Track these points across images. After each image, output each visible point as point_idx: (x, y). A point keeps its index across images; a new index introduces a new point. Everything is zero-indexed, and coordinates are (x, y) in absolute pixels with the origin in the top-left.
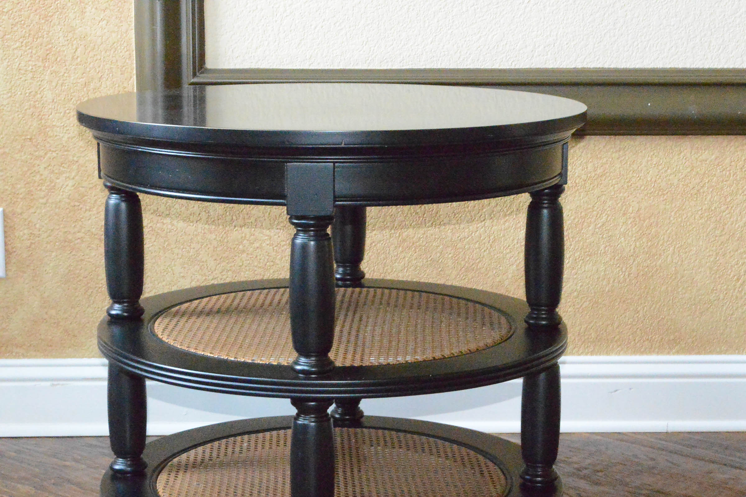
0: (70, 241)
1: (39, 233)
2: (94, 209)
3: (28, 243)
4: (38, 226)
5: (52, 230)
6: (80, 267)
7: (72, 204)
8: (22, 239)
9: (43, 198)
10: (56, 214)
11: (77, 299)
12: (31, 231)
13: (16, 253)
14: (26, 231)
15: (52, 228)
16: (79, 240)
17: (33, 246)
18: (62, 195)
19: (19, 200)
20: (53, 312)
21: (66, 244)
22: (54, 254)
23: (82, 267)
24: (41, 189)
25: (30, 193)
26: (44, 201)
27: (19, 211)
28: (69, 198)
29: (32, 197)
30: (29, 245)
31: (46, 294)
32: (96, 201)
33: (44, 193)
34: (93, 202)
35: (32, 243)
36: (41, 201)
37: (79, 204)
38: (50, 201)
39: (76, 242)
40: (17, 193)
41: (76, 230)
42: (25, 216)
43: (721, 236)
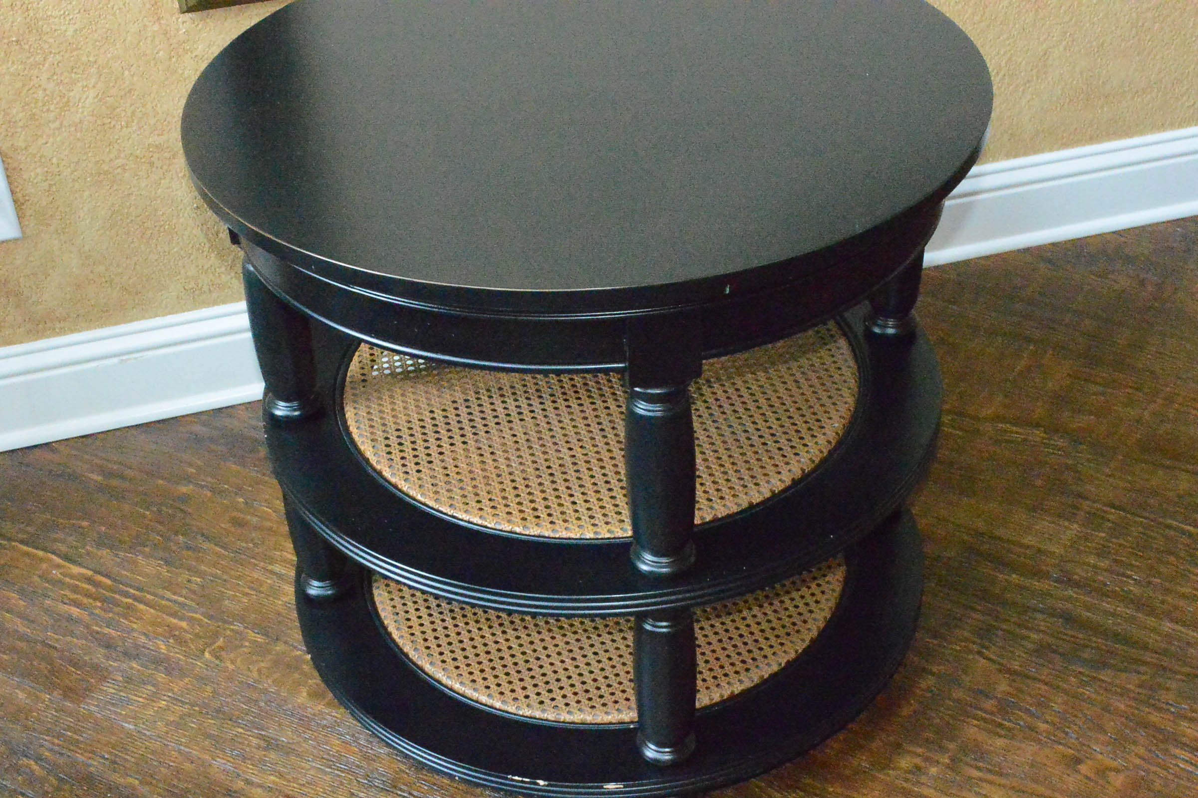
0: (106, 173)
1: (58, 170)
2: (133, 124)
3: (45, 185)
4: (54, 160)
5: (77, 163)
6: (128, 204)
7: (99, 122)
8: (35, 181)
9: (54, 121)
10: (78, 139)
11: (132, 245)
12: (46, 169)
13: (30, 201)
14: (39, 170)
15: (76, 160)
16: (119, 169)
17: (54, 189)
18: (83, 112)
19: (19, 130)
20: (101, 269)
21: (102, 177)
22: (86, 193)
23: (130, 204)
24: (48, 110)
25: (33, 117)
26: (57, 124)
27: (22, 144)
28: (93, 115)
29: (37, 123)
30: (47, 188)
31: (87, 248)
32: (133, 113)
33: (54, 113)
34: (129, 114)
35: (50, 185)
36: (53, 126)
37: (109, 120)
38: (66, 123)
39: (116, 172)
40: (13, 120)
41: (112, 156)
42: (33, 149)
43: (979, 22)
